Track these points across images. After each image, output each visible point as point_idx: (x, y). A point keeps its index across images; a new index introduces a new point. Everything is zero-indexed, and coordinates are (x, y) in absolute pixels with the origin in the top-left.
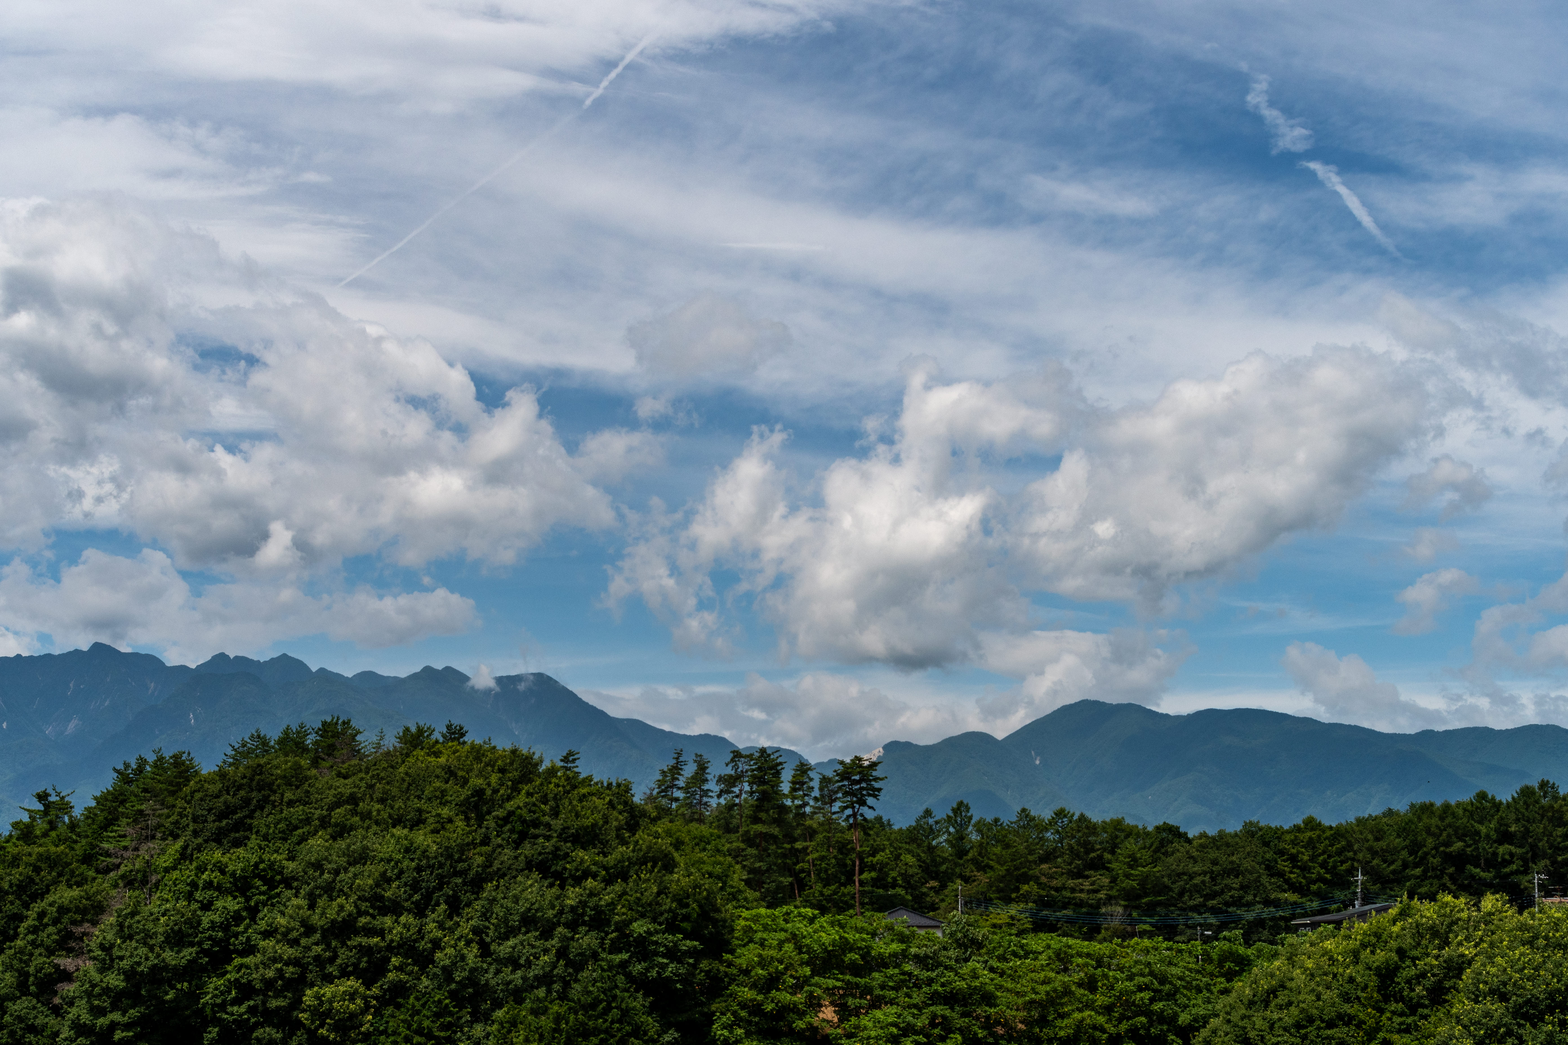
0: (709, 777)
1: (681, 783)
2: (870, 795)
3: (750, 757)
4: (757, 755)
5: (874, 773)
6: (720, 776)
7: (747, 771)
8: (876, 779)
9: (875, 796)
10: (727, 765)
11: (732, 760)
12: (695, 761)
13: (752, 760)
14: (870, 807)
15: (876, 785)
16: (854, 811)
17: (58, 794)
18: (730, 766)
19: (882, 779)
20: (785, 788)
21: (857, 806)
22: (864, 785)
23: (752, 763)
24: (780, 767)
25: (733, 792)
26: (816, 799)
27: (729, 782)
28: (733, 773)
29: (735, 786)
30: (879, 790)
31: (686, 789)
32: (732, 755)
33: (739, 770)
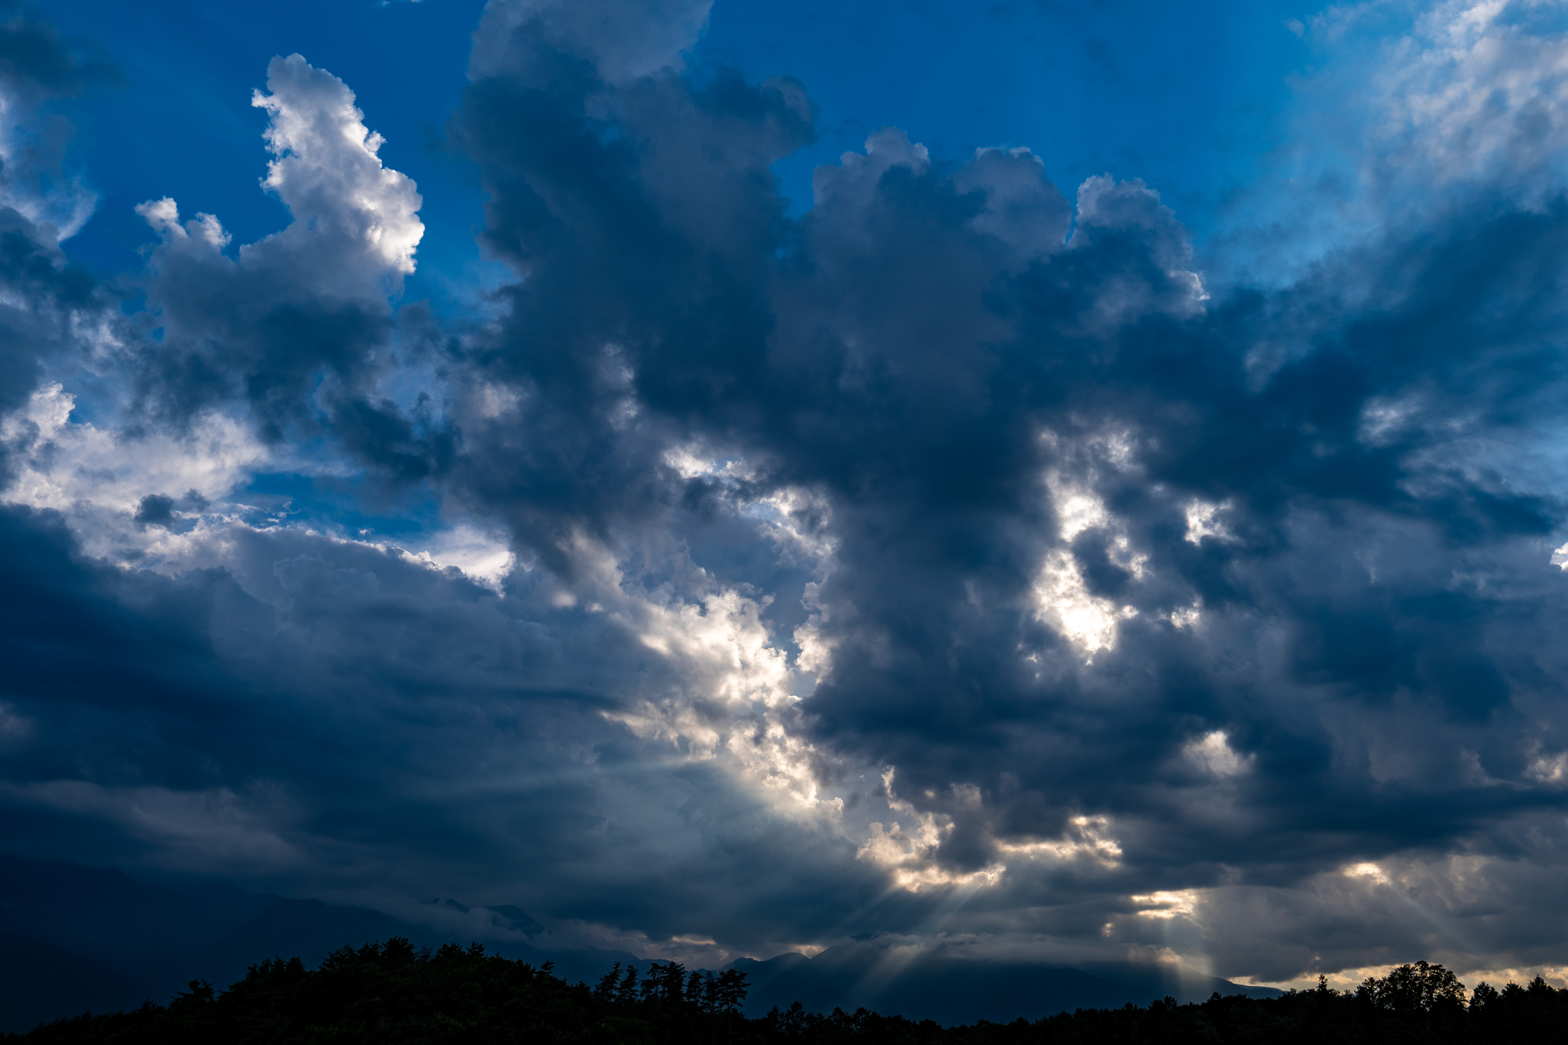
0: (637, 981)
1: (618, 985)
2: (739, 996)
3: (665, 968)
4: (668, 967)
5: (742, 981)
6: (644, 981)
7: (661, 978)
8: (744, 985)
9: (742, 997)
10: (648, 973)
11: (652, 970)
12: (628, 971)
13: (665, 970)
14: (739, 1004)
15: (744, 989)
16: (728, 1006)
17: (204, 983)
18: (650, 974)
19: (748, 985)
20: (684, 990)
21: (731, 1003)
22: (735, 989)
23: (665, 972)
24: (683, 975)
25: (651, 992)
26: (704, 998)
27: (649, 985)
28: (652, 979)
29: (653, 988)
30: (745, 992)
31: (620, 990)
32: (652, 966)
33: (656, 977)
